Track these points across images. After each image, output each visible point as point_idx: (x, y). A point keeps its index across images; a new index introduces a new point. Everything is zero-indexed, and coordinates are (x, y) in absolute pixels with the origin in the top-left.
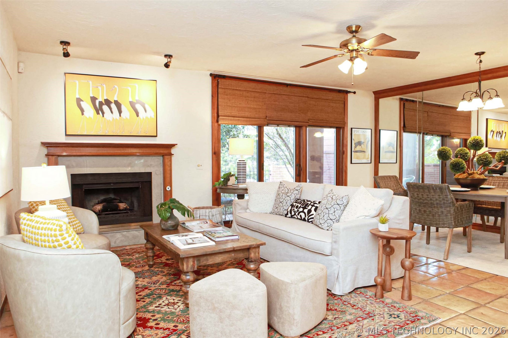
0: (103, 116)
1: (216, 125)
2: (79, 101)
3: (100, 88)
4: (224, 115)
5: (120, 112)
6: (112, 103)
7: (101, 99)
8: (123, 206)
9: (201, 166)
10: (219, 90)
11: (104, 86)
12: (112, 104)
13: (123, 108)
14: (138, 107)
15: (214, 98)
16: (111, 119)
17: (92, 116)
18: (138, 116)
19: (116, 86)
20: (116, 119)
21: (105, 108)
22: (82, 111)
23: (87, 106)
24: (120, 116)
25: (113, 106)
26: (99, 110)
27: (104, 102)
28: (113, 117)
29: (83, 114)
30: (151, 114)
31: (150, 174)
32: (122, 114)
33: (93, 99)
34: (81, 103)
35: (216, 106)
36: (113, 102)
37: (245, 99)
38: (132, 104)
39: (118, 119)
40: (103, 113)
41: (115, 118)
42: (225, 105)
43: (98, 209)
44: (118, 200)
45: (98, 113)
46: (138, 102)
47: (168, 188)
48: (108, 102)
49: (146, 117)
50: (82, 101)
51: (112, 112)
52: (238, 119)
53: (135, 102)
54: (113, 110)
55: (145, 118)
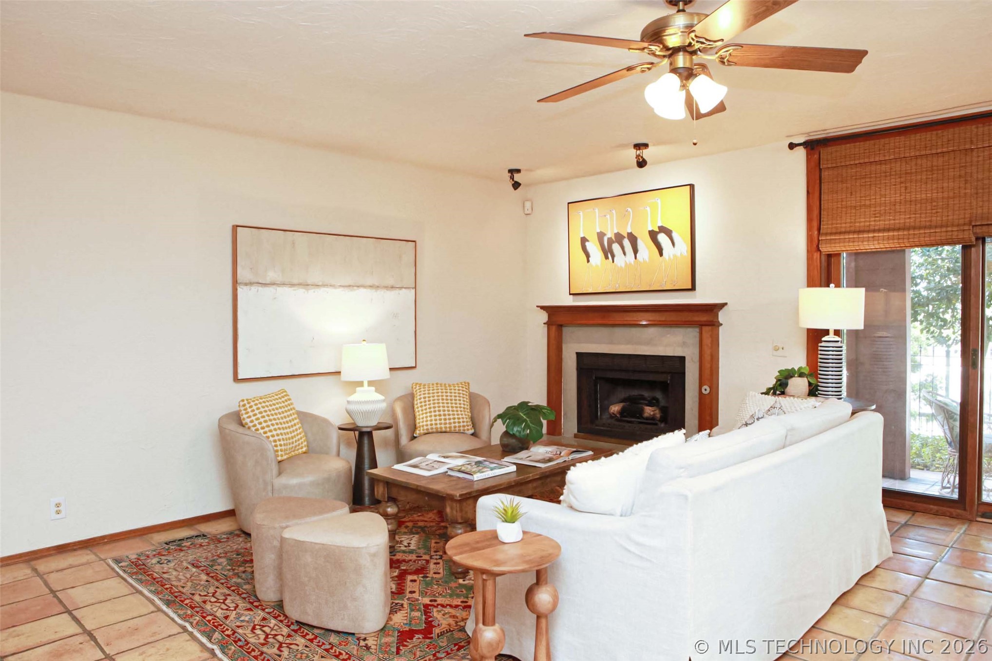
0: (613, 262)
1: (815, 257)
2: (584, 240)
3: (608, 216)
4: (834, 231)
5: (636, 251)
6: (625, 237)
7: (610, 234)
8: (649, 412)
9: (783, 349)
10: (825, 174)
11: (614, 212)
12: (625, 239)
13: (641, 245)
14: (662, 238)
15: (811, 196)
16: (623, 265)
17: (599, 264)
18: (661, 254)
19: (629, 209)
20: (630, 264)
21: (616, 247)
22: (588, 256)
23: (593, 247)
24: (636, 258)
25: (627, 243)
26: (608, 253)
27: (613, 238)
28: (625, 261)
29: (588, 261)
30: (683, 247)
31: (682, 359)
32: (638, 255)
33: (601, 236)
34: (587, 244)
35: (816, 212)
36: (626, 235)
37: (898, 180)
38: (653, 235)
39: (633, 263)
40: (613, 256)
41: (628, 263)
42: (840, 206)
43: (614, 411)
44: (647, 401)
45: (607, 258)
46: (662, 229)
47: (706, 389)
48: (619, 238)
49: (675, 256)
50: (588, 241)
51: (625, 254)
52: (871, 235)
53: (657, 230)
54: (626, 250)
55: (672, 257)
